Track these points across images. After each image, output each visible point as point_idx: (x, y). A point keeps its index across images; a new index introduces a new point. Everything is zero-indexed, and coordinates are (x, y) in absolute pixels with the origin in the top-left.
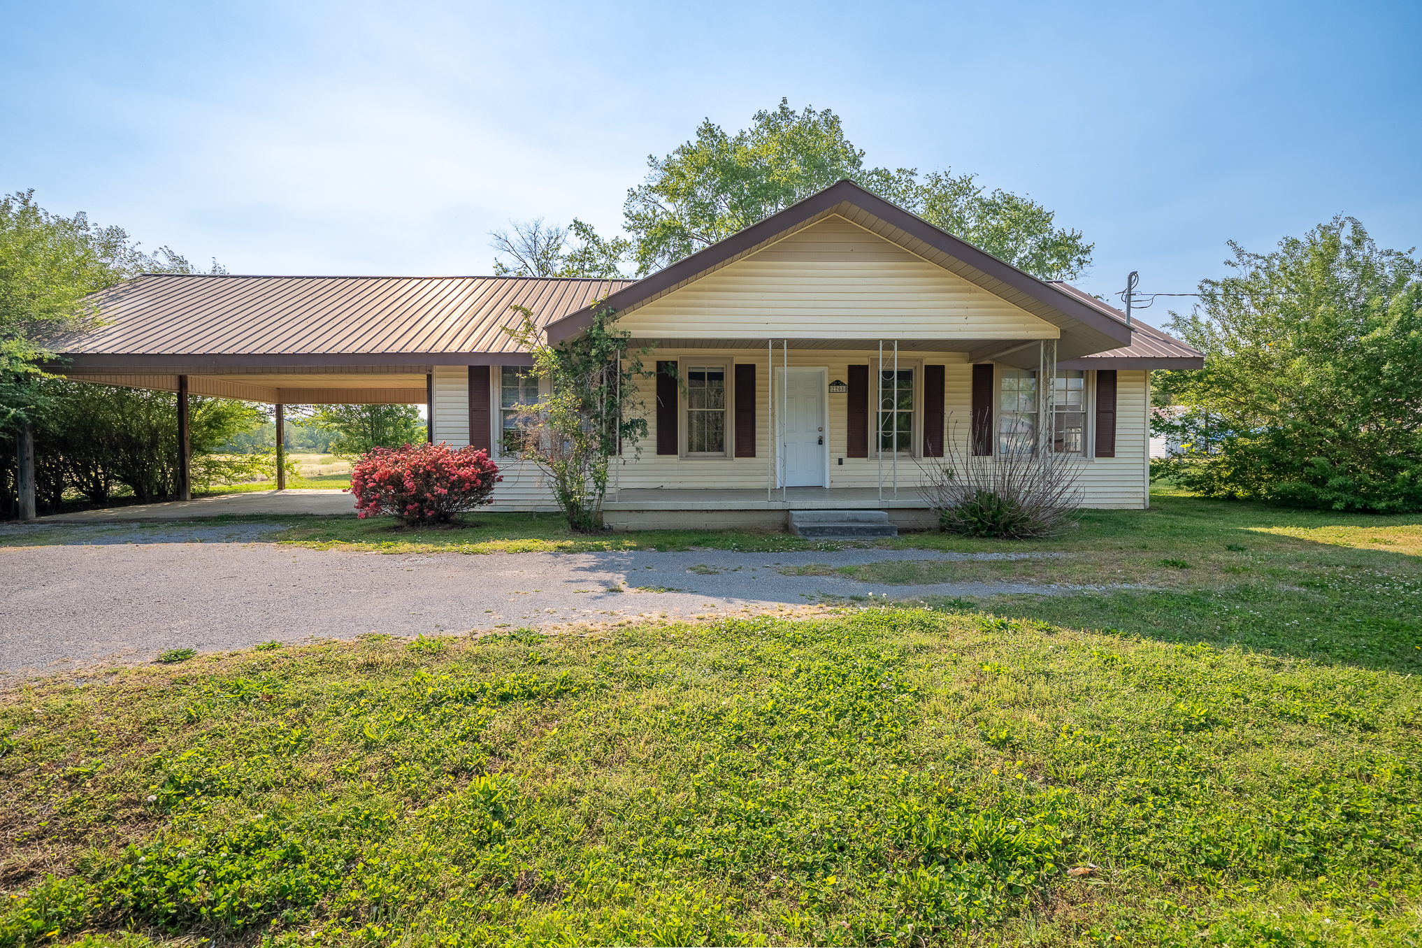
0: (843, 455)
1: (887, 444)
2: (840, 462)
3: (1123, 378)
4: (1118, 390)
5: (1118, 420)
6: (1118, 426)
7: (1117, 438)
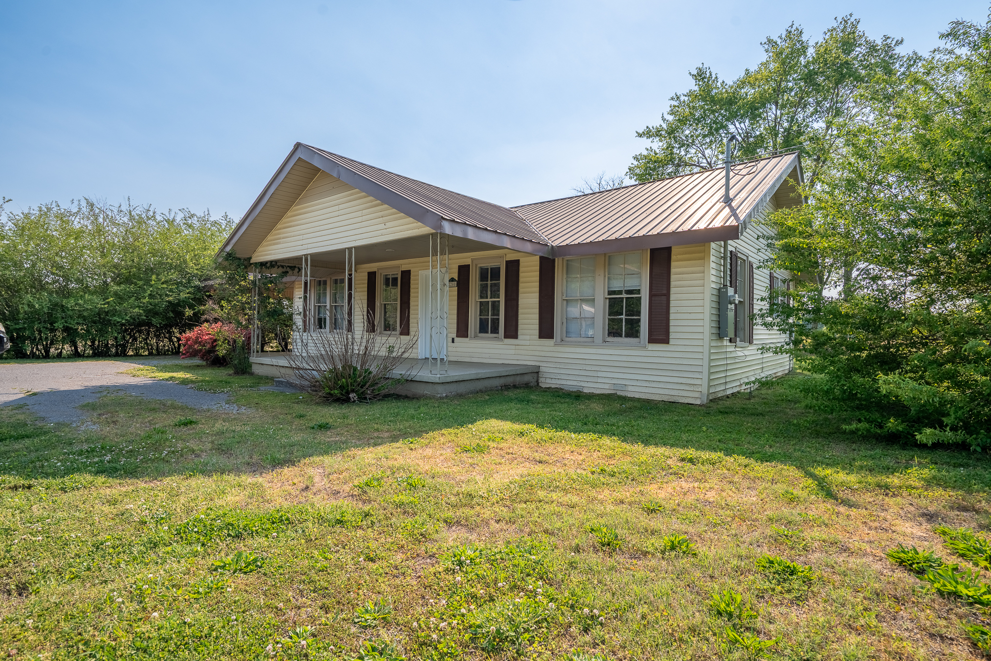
0: (454, 335)
1: (483, 328)
2: (453, 341)
3: (679, 257)
4: (673, 270)
5: (672, 304)
6: (672, 310)
7: (672, 323)
